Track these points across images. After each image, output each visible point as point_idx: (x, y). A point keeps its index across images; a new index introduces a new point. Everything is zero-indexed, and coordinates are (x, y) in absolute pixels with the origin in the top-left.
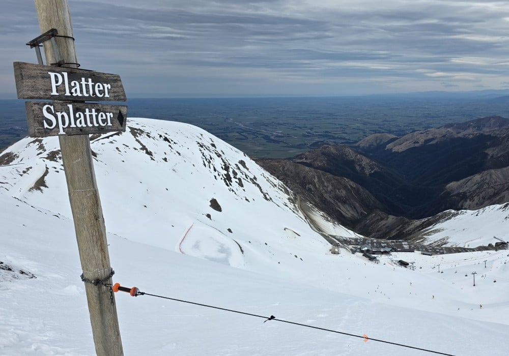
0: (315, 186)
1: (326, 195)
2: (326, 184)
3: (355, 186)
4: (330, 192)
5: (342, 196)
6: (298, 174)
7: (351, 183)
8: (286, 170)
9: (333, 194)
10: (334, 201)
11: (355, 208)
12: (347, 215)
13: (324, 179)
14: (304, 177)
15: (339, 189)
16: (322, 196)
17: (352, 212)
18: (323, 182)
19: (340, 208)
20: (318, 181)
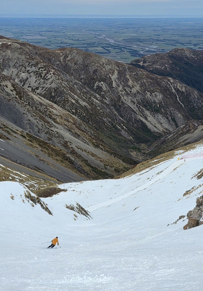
0: (110, 84)
1: (125, 98)
2: (130, 83)
3: (184, 90)
4: (135, 95)
5: (155, 102)
6: (87, 66)
7: (179, 86)
8: (68, 61)
9: (139, 97)
10: (139, 108)
11: (174, 120)
12: (155, 129)
13: (130, 76)
14: (95, 71)
15: (152, 92)
16: (119, 98)
17: (167, 126)
18: (127, 80)
19: (146, 119)
20: (118, 78)
